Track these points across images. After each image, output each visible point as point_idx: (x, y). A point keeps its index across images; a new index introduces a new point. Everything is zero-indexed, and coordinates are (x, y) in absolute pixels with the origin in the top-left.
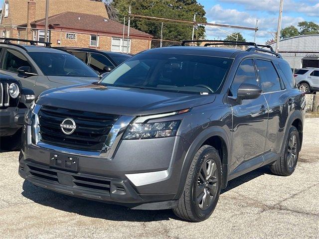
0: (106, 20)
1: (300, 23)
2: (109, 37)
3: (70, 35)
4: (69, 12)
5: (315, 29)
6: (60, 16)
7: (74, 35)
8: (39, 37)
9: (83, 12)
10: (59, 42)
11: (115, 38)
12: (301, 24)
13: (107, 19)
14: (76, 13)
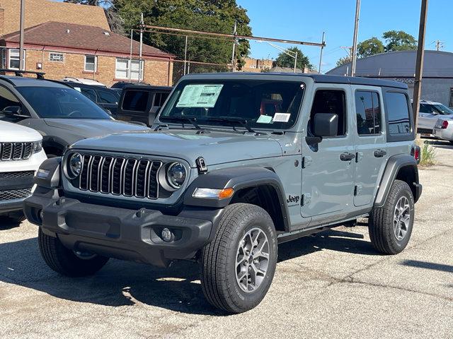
0: (107, 34)
1: (385, 34)
2: (112, 58)
3: (55, 55)
4: (53, 22)
5: (406, 42)
6: (39, 29)
7: (62, 55)
8: (10, 59)
9: (72, 22)
10: (40, 66)
11: (120, 60)
12: (387, 35)
13: (108, 31)
14: (63, 24)
